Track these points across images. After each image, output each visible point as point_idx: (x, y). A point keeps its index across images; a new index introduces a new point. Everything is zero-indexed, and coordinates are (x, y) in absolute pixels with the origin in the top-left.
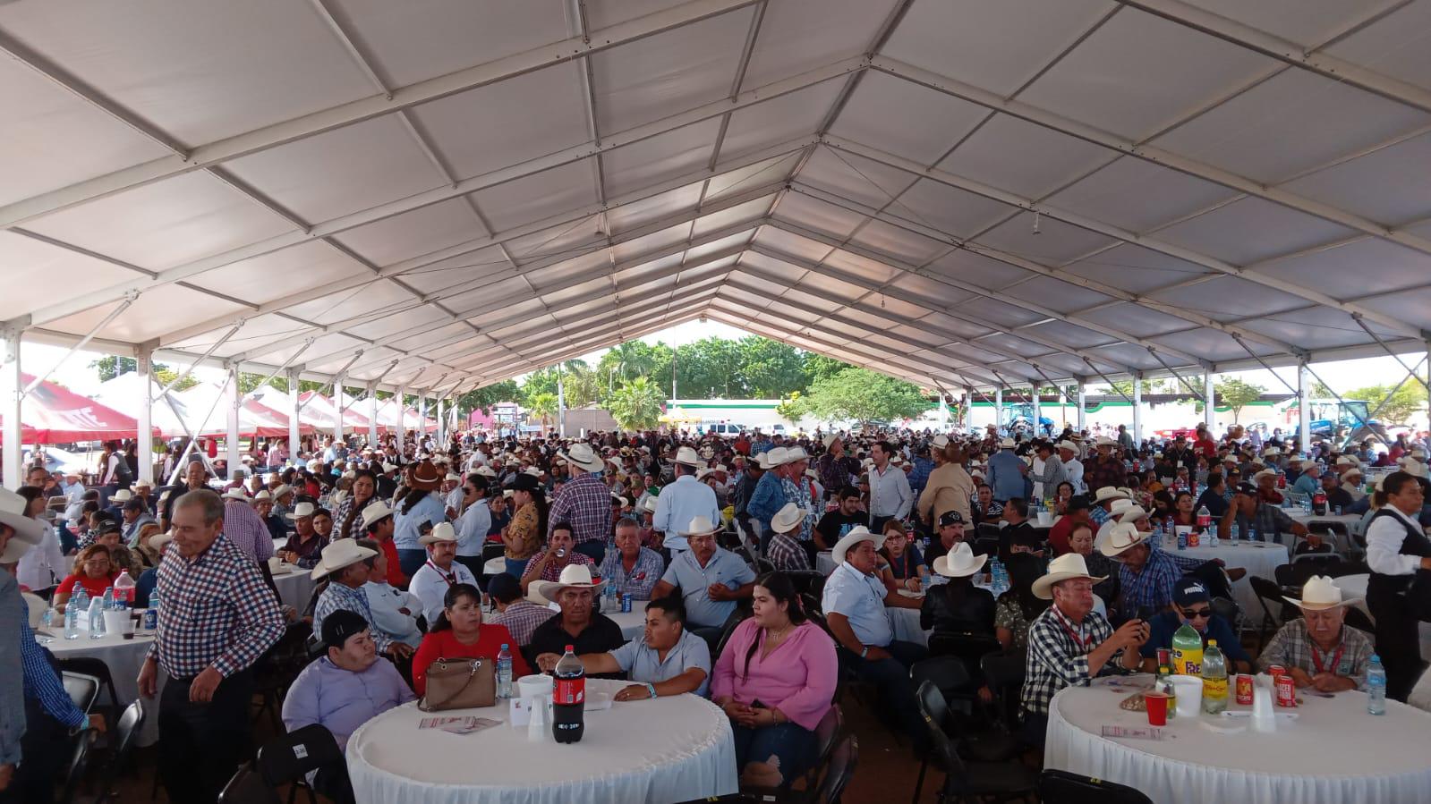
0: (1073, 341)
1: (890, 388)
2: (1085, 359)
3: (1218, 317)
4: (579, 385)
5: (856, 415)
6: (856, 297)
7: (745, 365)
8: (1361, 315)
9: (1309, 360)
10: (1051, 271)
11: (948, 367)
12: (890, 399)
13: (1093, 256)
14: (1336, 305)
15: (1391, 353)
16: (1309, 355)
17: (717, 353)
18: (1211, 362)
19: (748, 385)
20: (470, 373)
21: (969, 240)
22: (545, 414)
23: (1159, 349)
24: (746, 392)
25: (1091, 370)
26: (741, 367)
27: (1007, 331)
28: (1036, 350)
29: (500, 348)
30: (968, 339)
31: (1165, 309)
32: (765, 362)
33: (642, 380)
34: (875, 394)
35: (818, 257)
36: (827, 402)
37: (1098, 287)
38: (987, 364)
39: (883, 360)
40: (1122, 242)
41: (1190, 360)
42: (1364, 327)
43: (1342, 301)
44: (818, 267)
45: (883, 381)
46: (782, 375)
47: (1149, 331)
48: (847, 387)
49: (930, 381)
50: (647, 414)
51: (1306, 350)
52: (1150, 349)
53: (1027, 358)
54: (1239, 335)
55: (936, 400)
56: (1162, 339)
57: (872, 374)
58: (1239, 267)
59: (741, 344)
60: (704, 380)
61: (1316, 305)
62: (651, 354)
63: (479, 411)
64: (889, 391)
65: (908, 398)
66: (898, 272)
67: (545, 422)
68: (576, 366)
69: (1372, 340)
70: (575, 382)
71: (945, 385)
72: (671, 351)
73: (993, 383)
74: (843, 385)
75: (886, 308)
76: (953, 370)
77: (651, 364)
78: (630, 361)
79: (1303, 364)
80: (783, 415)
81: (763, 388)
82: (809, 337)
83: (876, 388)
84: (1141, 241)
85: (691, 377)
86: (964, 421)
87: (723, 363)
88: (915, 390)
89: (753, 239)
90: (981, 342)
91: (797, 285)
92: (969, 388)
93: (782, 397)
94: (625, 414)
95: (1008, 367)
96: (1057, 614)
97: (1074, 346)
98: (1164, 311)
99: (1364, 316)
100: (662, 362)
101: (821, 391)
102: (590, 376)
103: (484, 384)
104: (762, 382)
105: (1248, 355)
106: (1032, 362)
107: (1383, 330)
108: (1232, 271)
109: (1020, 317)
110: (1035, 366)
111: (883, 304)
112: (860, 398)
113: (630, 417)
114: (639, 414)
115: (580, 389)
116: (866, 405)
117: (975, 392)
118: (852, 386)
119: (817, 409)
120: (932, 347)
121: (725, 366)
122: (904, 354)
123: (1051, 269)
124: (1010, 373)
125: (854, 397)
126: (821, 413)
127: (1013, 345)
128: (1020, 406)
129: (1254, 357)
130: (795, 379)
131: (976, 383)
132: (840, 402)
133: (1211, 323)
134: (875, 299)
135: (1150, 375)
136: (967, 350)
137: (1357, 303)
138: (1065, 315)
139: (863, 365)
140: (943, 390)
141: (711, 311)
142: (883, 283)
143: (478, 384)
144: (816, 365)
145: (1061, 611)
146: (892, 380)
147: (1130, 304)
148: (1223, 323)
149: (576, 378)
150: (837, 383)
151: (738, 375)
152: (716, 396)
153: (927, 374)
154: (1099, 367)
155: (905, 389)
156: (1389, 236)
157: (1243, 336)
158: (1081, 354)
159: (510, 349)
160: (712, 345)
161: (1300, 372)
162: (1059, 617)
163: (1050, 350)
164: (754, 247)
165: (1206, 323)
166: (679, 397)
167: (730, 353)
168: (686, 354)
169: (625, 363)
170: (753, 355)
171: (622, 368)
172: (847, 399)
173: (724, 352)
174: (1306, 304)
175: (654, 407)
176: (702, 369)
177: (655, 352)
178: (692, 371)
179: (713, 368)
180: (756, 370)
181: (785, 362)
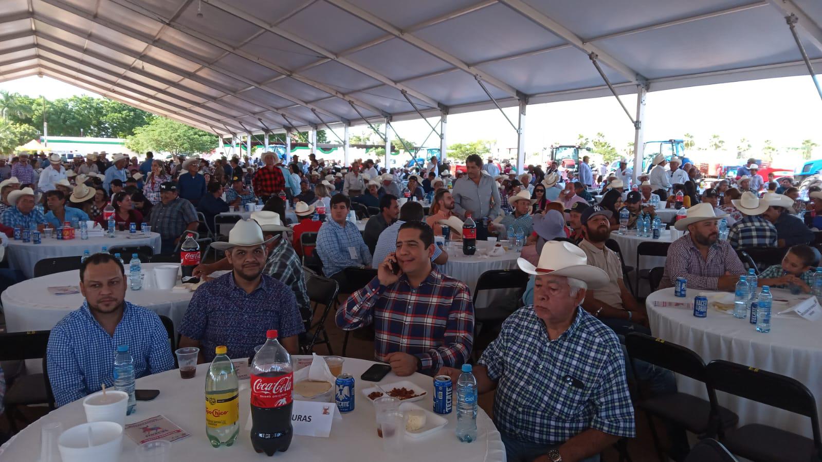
0: (271, 103)
1: (191, 133)
3: (340, 90)
5: (167, 150)
9: (391, 120)
10: (235, 50)
12: (191, 139)
13: (252, 39)
14: (393, 85)
15: (423, 117)
16: (391, 117)
17: (85, 105)
21: (172, 21)
23: (318, 111)
28: (257, 109)
32: (120, 113)
34: (179, 136)
36: (148, 140)
37: (266, 64)
38: (232, 117)
40: (265, 30)
41: (337, 119)
42: (408, 99)
43: (395, 82)
45: (186, 128)
47: (308, 98)
48: (159, 130)
51: (390, 114)
52: (312, 110)
53: (252, 114)
54: (353, 102)
56: (316, 104)
58: (336, 55)
60: (75, 123)
61: (384, 84)
62: (31, 103)
64: (189, 134)
69: (413, 109)
72: (48, 103)
74: (156, 129)
78: (11, 108)
79: (389, 123)
83: (180, 132)
84: (274, 30)
85: (65, 121)
87: (90, 113)
92: (233, 134)
95: (247, 121)
97: (274, 107)
100: (40, 109)
104: (119, 128)
105: (360, 117)
106: (257, 117)
108: (333, 57)
110: (261, 120)
111: (144, 68)
112: (169, 138)
116: (173, 143)
121: (92, 115)
124: (249, 124)
133: (336, 93)
137: (403, 83)
138: (258, 84)
141: (42, 70)
147: (289, 77)
148: (344, 94)
156: (401, 36)
157: (355, 103)
161: (387, 127)
163: (264, 109)
165: (334, 93)
166: (50, 134)
167: (94, 105)
168: (61, 105)
169: (6, 109)
170: (111, 108)
171: (4, 112)
172: (160, 138)
173: (90, 106)
174: (378, 83)
175: (11, 139)
176: (74, 116)
177: (36, 102)
178: (65, 117)
179: (82, 116)
180: (113, 119)
181: (135, 114)
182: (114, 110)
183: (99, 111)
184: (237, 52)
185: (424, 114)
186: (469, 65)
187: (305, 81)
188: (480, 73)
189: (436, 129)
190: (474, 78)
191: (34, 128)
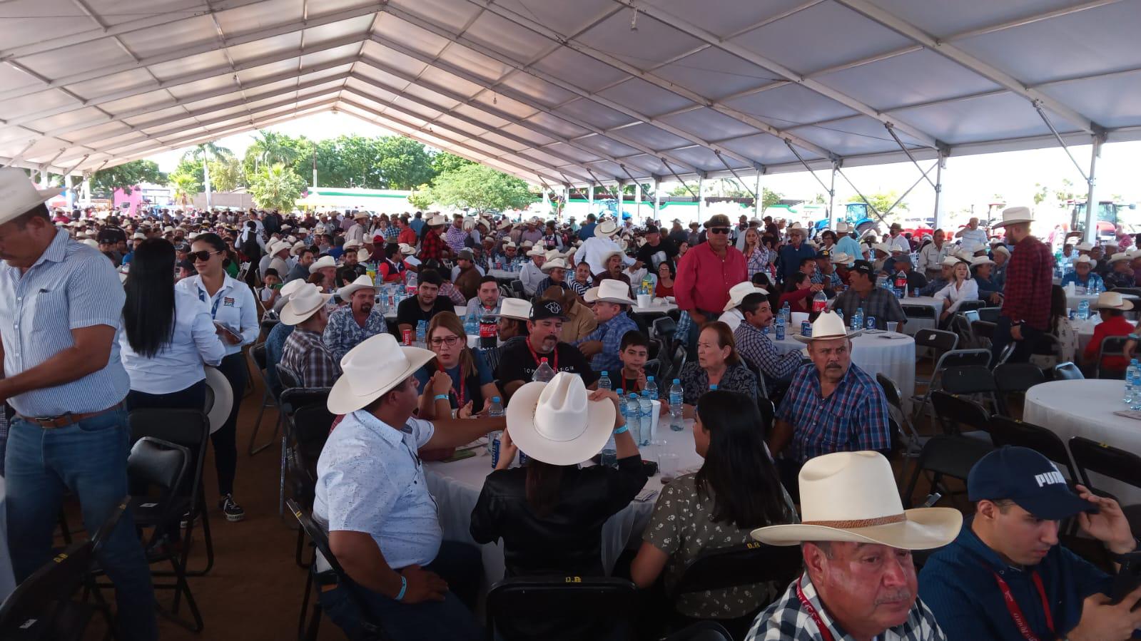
0: (653, 143)
1: (503, 183)
2: (663, 160)
3: (776, 124)
4: (226, 171)
5: (473, 205)
6: (472, 95)
7: (380, 160)
8: (892, 125)
9: (841, 165)
10: (643, 74)
11: (551, 165)
12: (503, 192)
13: (680, 59)
14: (874, 115)
15: (912, 160)
16: (842, 160)
17: (355, 148)
18: (763, 165)
19: (383, 177)
20: (95, 150)
21: (572, 38)
22: (184, 195)
23: (723, 153)
24: (382, 184)
25: (667, 170)
26: (378, 161)
27: (601, 132)
28: (621, 151)
29: (119, 125)
30: (567, 139)
31: (734, 115)
32: (398, 157)
33: (279, 167)
34: (490, 187)
35: (435, 51)
36: (450, 192)
37: (682, 92)
38: (582, 163)
39: (496, 157)
40: (710, 45)
41: (747, 163)
42: (894, 136)
43: (878, 112)
44: (435, 61)
45: (497, 177)
46: (413, 169)
47: (716, 136)
48: (467, 179)
49: (535, 177)
50: (285, 198)
51: (840, 156)
52: (717, 152)
53: (615, 158)
54: (790, 141)
55: (540, 196)
56: (727, 144)
57: (488, 170)
58: (802, 76)
59: (377, 141)
60: (343, 171)
61: (860, 114)
62: (294, 145)
63: (121, 191)
64: (502, 185)
65: (519, 192)
66: (509, 69)
67: (184, 202)
68: (223, 153)
69: (899, 147)
70: (221, 168)
71: (549, 182)
72: (313, 145)
73: (587, 180)
74: (462, 180)
75: (498, 106)
76: (555, 168)
77: (293, 154)
78: (273, 152)
79: (837, 168)
80: (413, 205)
81: (397, 181)
82: (431, 132)
83: (491, 183)
84: (724, 45)
85: (332, 168)
86: (562, 214)
87: (361, 157)
88: (525, 186)
89: (372, 29)
90: (577, 142)
91: (417, 80)
92: (567, 184)
93: (412, 188)
94: (262, 197)
95: (600, 167)
96: (816, 618)
97: (655, 148)
98: (733, 116)
99: (894, 126)
100: (304, 153)
101: (444, 183)
102: (236, 164)
103: (113, 163)
104: (396, 176)
105: (793, 159)
106: (619, 162)
107: (907, 139)
108: (796, 79)
109: (612, 119)
110: (622, 166)
111: (495, 101)
112: (478, 190)
113: (268, 200)
114: (277, 198)
115: (226, 174)
116: (482, 197)
117: (572, 187)
118: (470, 179)
119: (440, 200)
120: (538, 146)
121: (363, 160)
122: (515, 152)
123: (642, 72)
124: (600, 171)
125: (472, 189)
126: (443, 202)
127: (605, 146)
128: (607, 202)
129: (801, 161)
130: (424, 173)
131: (573, 180)
132: (461, 193)
133: (769, 129)
134: (488, 97)
135: (714, 176)
136: (567, 150)
137: (889, 113)
138: (650, 118)
139: (480, 162)
140: (546, 186)
141: (341, 104)
142: (494, 81)
143: (106, 161)
144: (443, 163)
145: (829, 614)
146: (504, 176)
147: (707, 108)
148: (778, 130)
149: (222, 164)
150: (458, 176)
151: (375, 169)
152: (354, 186)
153: (532, 171)
154: (675, 168)
155: (516, 184)
156: (937, 47)
157: (793, 141)
158: (660, 155)
159: (133, 127)
160: (351, 140)
161: (834, 174)
162: (821, 625)
163: (637, 151)
164: (373, 37)
165: (766, 129)
166: (319, 185)
167: (367, 148)
168: (327, 147)
169: (268, 152)
170: (387, 151)
171: (266, 157)
172: (466, 191)
173: (362, 148)
174: (852, 113)
175: (291, 191)
176: (342, 162)
177: (298, 144)
178: (332, 163)
179: (352, 161)
180: (390, 165)
181: (415, 158)
182: (392, 154)
183: (371, 154)
184: (646, 76)
185: (914, 155)
186: (1026, 86)
187: (728, 112)
188: (1041, 98)
189: (927, 175)
190: (1031, 104)
191: (301, 177)
